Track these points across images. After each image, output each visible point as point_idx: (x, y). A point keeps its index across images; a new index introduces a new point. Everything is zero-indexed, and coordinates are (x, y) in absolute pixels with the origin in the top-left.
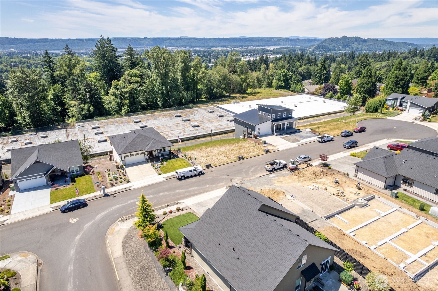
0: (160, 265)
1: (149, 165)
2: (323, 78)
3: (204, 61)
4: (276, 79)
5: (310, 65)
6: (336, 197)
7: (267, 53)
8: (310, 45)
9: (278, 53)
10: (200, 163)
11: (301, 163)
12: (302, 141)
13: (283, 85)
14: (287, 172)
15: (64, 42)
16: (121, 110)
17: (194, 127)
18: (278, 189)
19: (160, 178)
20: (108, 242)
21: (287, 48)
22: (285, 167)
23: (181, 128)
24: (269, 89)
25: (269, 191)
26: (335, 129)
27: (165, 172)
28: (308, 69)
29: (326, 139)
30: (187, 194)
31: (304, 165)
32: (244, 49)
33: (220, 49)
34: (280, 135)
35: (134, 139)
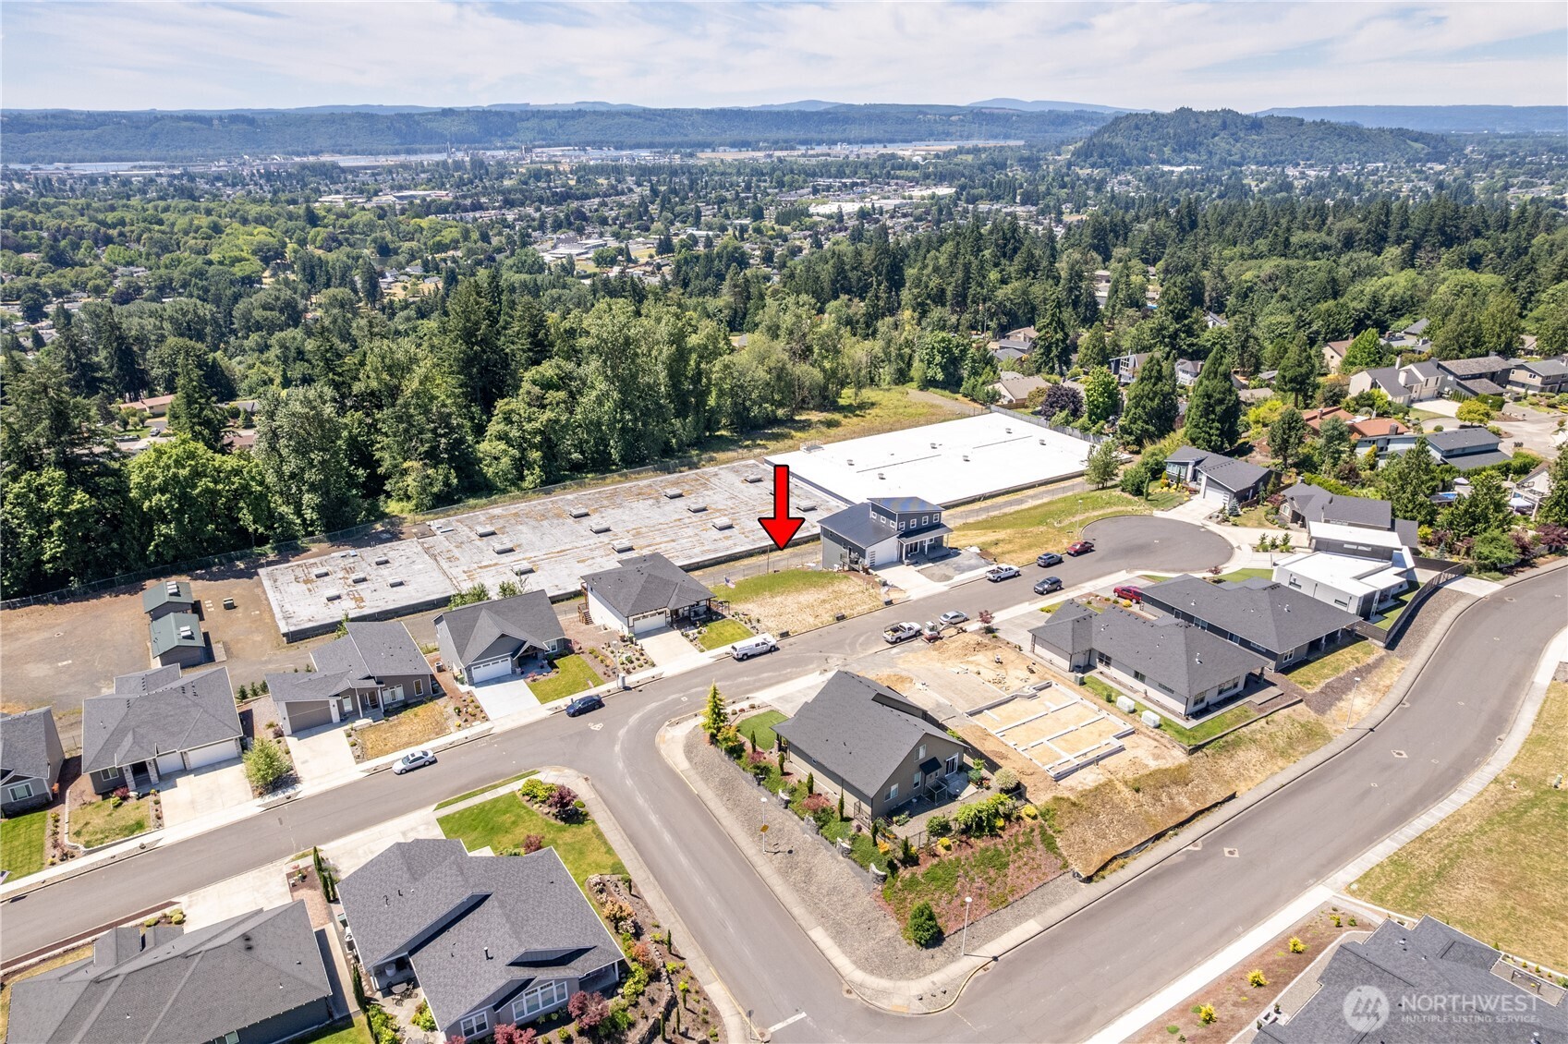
0: (750, 776)
1: (676, 634)
2: (1055, 352)
3: (676, 216)
4: (922, 361)
5: (1034, 278)
6: (991, 685)
7: (902, 178)
8: (1060, 136)
9: (941, 178)
10: (768, 629)
11: (948, 627)
12: (958, 578)
13: (940, 376)
14: (922, 644)
15: (137, 128)
16: (522, 478)
17: (721, 529)
18: (904, 674)
19: (706, 658)
20: (663, 752)
21: (976, 151)
22: (918, 634)
23: (690, 532)
24: (900, 388)
25: (889, 676)
26: (1030, 547)
27: (709, 648)
28: (1025, 293)
29: (1003, 574)
30: (758, 684)
31: (953, 631)
32: (818, 156)
33: (730, 156)
34: (916, 563)
35: (643, 587)
